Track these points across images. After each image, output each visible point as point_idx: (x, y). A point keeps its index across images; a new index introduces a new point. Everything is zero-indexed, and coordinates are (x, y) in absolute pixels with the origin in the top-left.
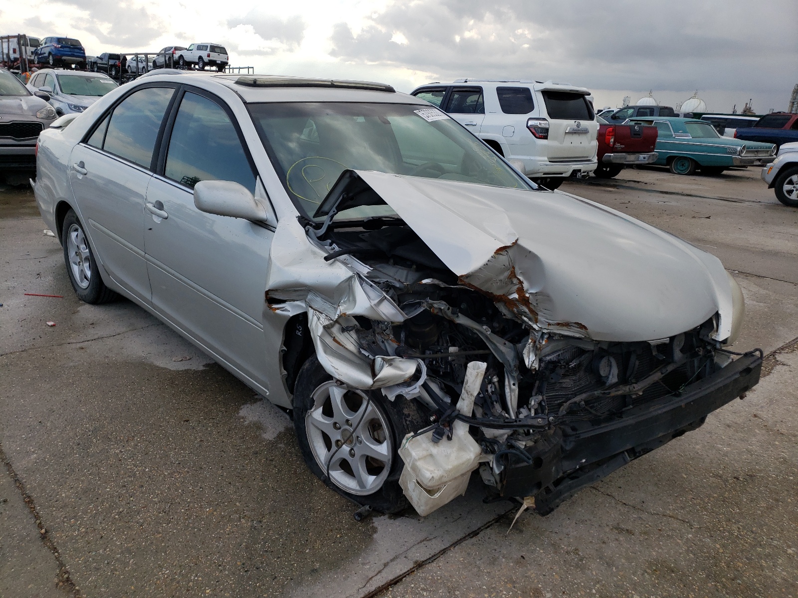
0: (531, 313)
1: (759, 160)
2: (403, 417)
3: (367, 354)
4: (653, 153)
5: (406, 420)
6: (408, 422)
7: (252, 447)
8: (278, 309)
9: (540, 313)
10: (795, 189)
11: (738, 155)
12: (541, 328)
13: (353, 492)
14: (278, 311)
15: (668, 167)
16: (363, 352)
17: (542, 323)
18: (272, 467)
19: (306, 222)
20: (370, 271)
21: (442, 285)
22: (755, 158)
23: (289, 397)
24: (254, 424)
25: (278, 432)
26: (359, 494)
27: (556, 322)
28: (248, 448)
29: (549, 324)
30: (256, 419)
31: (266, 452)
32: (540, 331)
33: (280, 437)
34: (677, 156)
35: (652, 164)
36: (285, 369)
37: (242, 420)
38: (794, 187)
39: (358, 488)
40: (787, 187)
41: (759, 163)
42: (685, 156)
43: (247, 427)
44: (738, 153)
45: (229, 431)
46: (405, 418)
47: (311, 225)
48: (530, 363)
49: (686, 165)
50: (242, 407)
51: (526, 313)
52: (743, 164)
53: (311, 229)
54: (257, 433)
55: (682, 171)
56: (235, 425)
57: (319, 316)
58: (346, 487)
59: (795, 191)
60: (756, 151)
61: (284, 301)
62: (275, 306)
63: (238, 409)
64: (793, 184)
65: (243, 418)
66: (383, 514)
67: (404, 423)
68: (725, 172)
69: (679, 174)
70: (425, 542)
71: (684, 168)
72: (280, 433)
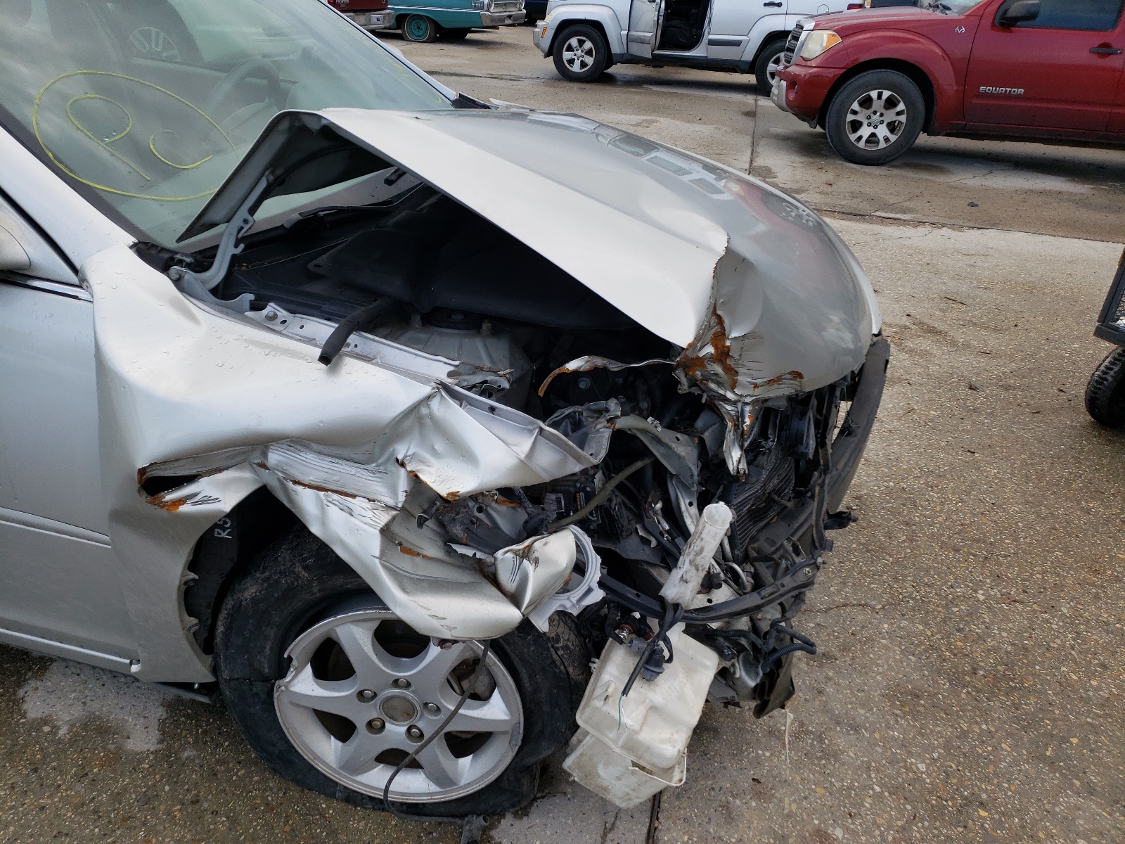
0: (726, 373)
1: (510, 17)
2: (550, 645)
3: (469, 552)
4: (388, 11)
5: (556, 650)
6: (561, 652)
7: (125, 788)
8: (182, 501)
9: (741, 370)
10: (576, 58)
11: (486, 11)
12: (741, 396)
13: (424, 799)
14: (184, 508)
15: (399, 31)
16: (461, 550)
17: (744, 386)
18: (209, 818)
19: (166, 256)
20: (452, 368)
21: (615, 366)
22: (505, 14)
23: (204, 663)
24: (85, 726)
25: (155, 724)
26: (437, 799)
27: (766, 380)
28: (117, 797)
29: (756, 386)
30: (77, 712)
31: (167, 788)
32: (739, 401)
33: (167, 732)
34: (409, 14)
35: (389, 28)
36: (190, 615)
37: (46, 729)
38: (575, 55)
39: (434, 788)
40: (567, 55)
41: (510, 22)
42: (420, 13)
43: (73, 741)
44: (486, 8)
45: (35, 770)
46: (553, 647)
47: (180, 262)
48: (735, 463)
49: (423, 26)
50: (21, 693)
51: (716, 374)
52: (494, 24)
53: (189, 276)
54: (111, 747)
55: (419, 36)
56: (41, 749)
57: (349, 505)
58: (403, 794)
59: (576, 60)
60: (505, 4)
61: (191, 479)
62: (170, 497)
63: (16, 704)
64: (573, 51)
65: (45, 721)
66: (502, 815)
67: (555, 657)
68: (469, 36)
69: (416, 41)
70: (610, 836)
71: (421, 32)
72: (162, 723)
